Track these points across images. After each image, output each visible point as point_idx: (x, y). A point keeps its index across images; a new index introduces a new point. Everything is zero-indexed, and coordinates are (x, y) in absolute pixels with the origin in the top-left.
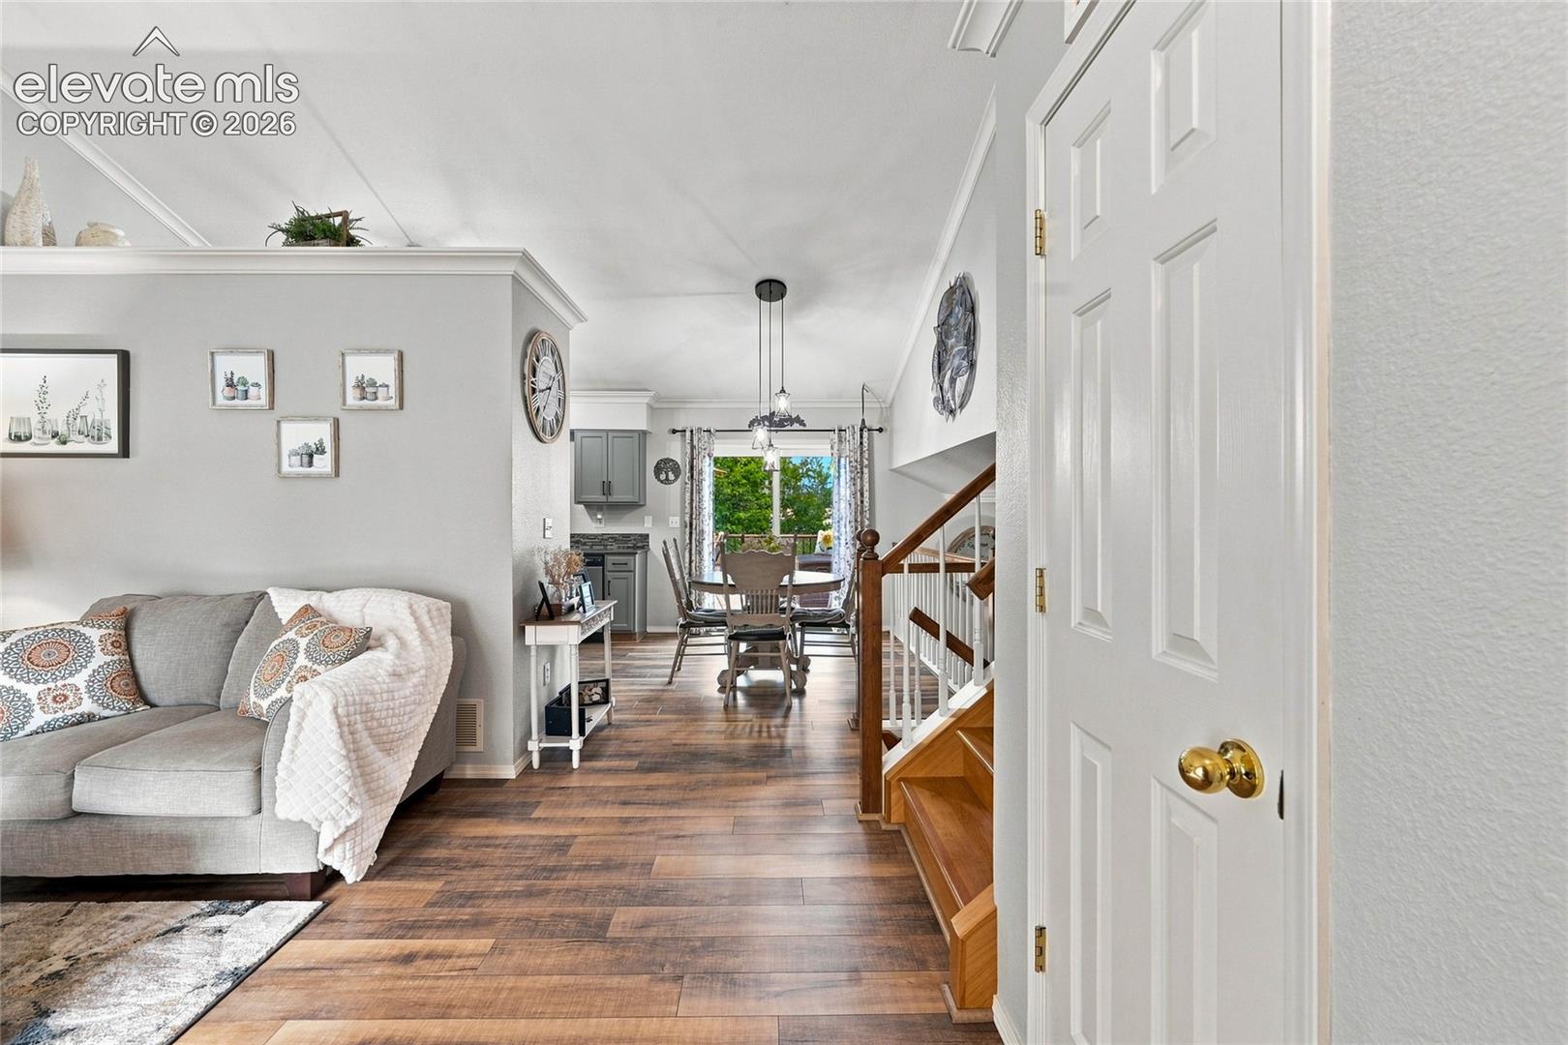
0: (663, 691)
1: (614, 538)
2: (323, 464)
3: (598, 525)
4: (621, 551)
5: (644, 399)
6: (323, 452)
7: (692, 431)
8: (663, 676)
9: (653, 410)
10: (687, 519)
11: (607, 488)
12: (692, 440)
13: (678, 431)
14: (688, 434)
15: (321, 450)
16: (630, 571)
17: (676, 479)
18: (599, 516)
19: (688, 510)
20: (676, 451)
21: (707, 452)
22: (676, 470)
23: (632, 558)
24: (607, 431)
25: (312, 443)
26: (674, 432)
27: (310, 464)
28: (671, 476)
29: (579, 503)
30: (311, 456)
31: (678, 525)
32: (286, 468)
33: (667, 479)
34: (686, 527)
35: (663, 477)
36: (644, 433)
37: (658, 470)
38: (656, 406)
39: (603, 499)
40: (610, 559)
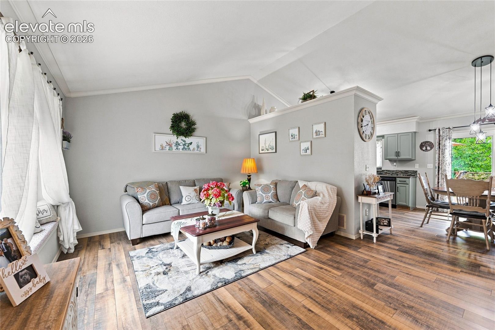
0: (417, 229)
1: (401, 172)
2: (309, 152)
3: (394, 167)
4: (404, 176)
5: (414, 120)
6: (309, 149)
7: (439, 129)
8: (419, 224)
9: (418, 124)
10: (437, 166)
11: (398, 154)
12: (439, 133)
13: (432, 130)
14: (437, 131)
15: (308, 149)
16: (408, 184)
17: (431, 149)
18: (395, 164)
19: (437, 161)
20: (431, 138)
21: (448, 137)
22: (431, 145)
23: (408, 179)
24: (398, 134)
25: (307, 147)
26: (430, 130)
27: (306, 152)
28: (428, 148)
29: (386, 159)
30: (306, 150)
31: (432, 167)
32: (302, 153)
33: (426, 149)
34: (436, 168)
35: (424, 148)
36: (415, 133)
37: (421, 146)
38: (421, 121)
39: (396, 158)
40: (398, 179)
